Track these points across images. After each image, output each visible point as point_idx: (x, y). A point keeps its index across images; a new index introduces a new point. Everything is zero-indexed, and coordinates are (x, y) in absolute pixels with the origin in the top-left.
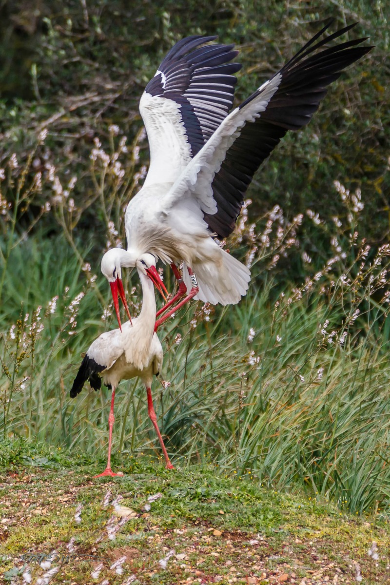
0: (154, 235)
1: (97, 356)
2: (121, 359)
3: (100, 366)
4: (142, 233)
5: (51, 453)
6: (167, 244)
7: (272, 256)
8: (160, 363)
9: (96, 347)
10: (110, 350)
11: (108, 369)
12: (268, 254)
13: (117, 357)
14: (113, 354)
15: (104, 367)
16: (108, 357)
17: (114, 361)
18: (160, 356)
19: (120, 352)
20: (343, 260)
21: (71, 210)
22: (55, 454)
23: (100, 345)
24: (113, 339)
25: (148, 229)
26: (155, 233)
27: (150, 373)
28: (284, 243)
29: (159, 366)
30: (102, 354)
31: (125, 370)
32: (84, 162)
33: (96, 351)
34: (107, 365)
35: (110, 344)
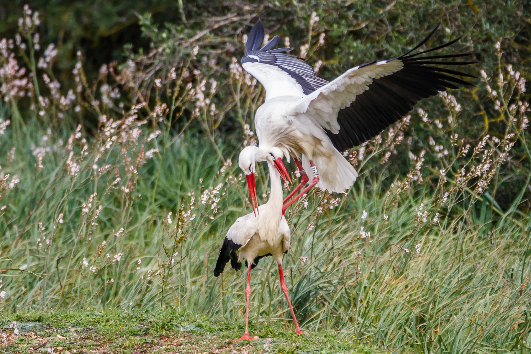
0: (281, 133)
1: (234, 237)
2: (254, 238)
3: (237, 244)
4: (271, 131)
5: (198, 320)
6: (291, 141)
7: (384, 152)
8: (288, 241)
9: (234, 229)
10: (245, 230)
11: (243, 246)
12: (381, 150)
13: (251, 236)
14: (247, 234)
15: (240, 246)
16: (243, 236)
17: (249, 240)
18: (288, 235)
19: (253, 232)
20: (446, 157)
21: (212, 114)
22: (201, 321)
23: (237, 227)
24: (247, 221)
25: (275, 127)
26: (282, 131)
27: (279, 250)
28: (394, 140)
29: (287, 244)
30: (238, 234)
31: (258, 248)
32: (226, 72)
33: (233, 232)
34: (243, 243)
35: (245, 225)
